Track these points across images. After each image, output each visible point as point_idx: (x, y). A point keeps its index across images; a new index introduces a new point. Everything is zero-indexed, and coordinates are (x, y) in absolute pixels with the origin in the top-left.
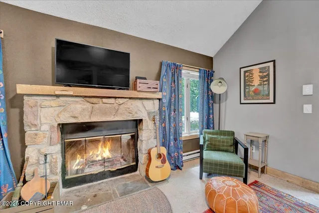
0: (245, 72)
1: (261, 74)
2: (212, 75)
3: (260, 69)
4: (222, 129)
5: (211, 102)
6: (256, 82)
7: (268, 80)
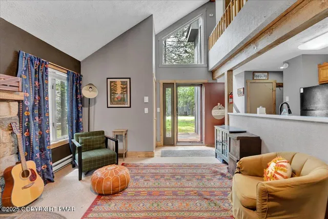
0: (111, 82)
1: (122, 86)
2: (81, 80)
3: (121, 82)
4: (92, 130)
5: (80, 105)
6: (119, 91)
7: (127, 91)
